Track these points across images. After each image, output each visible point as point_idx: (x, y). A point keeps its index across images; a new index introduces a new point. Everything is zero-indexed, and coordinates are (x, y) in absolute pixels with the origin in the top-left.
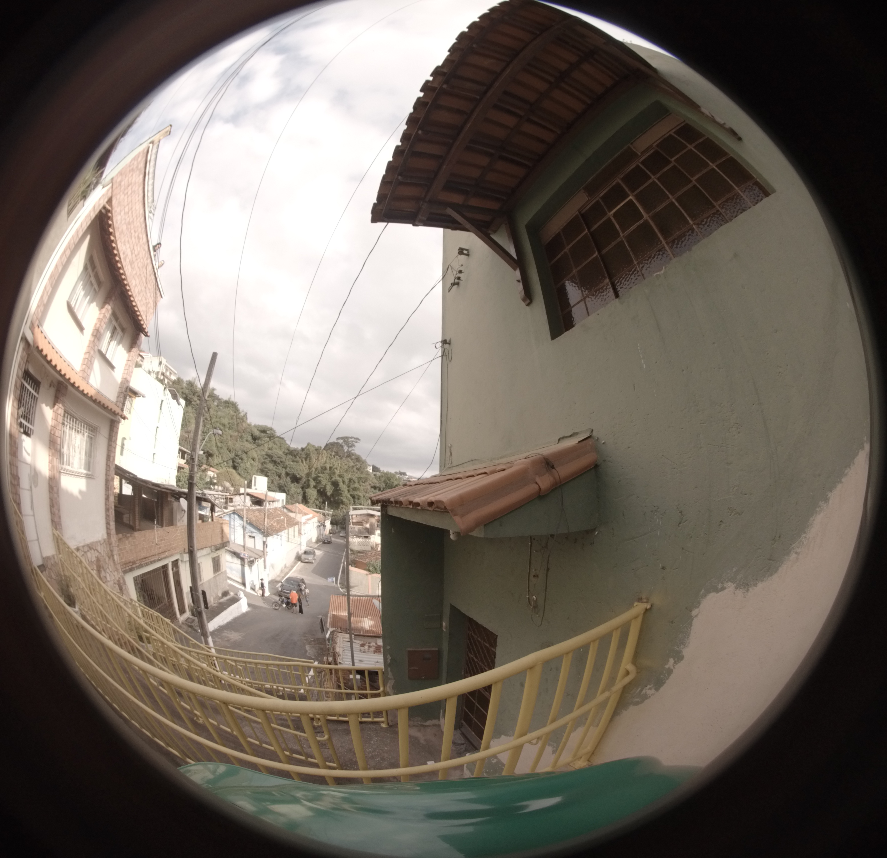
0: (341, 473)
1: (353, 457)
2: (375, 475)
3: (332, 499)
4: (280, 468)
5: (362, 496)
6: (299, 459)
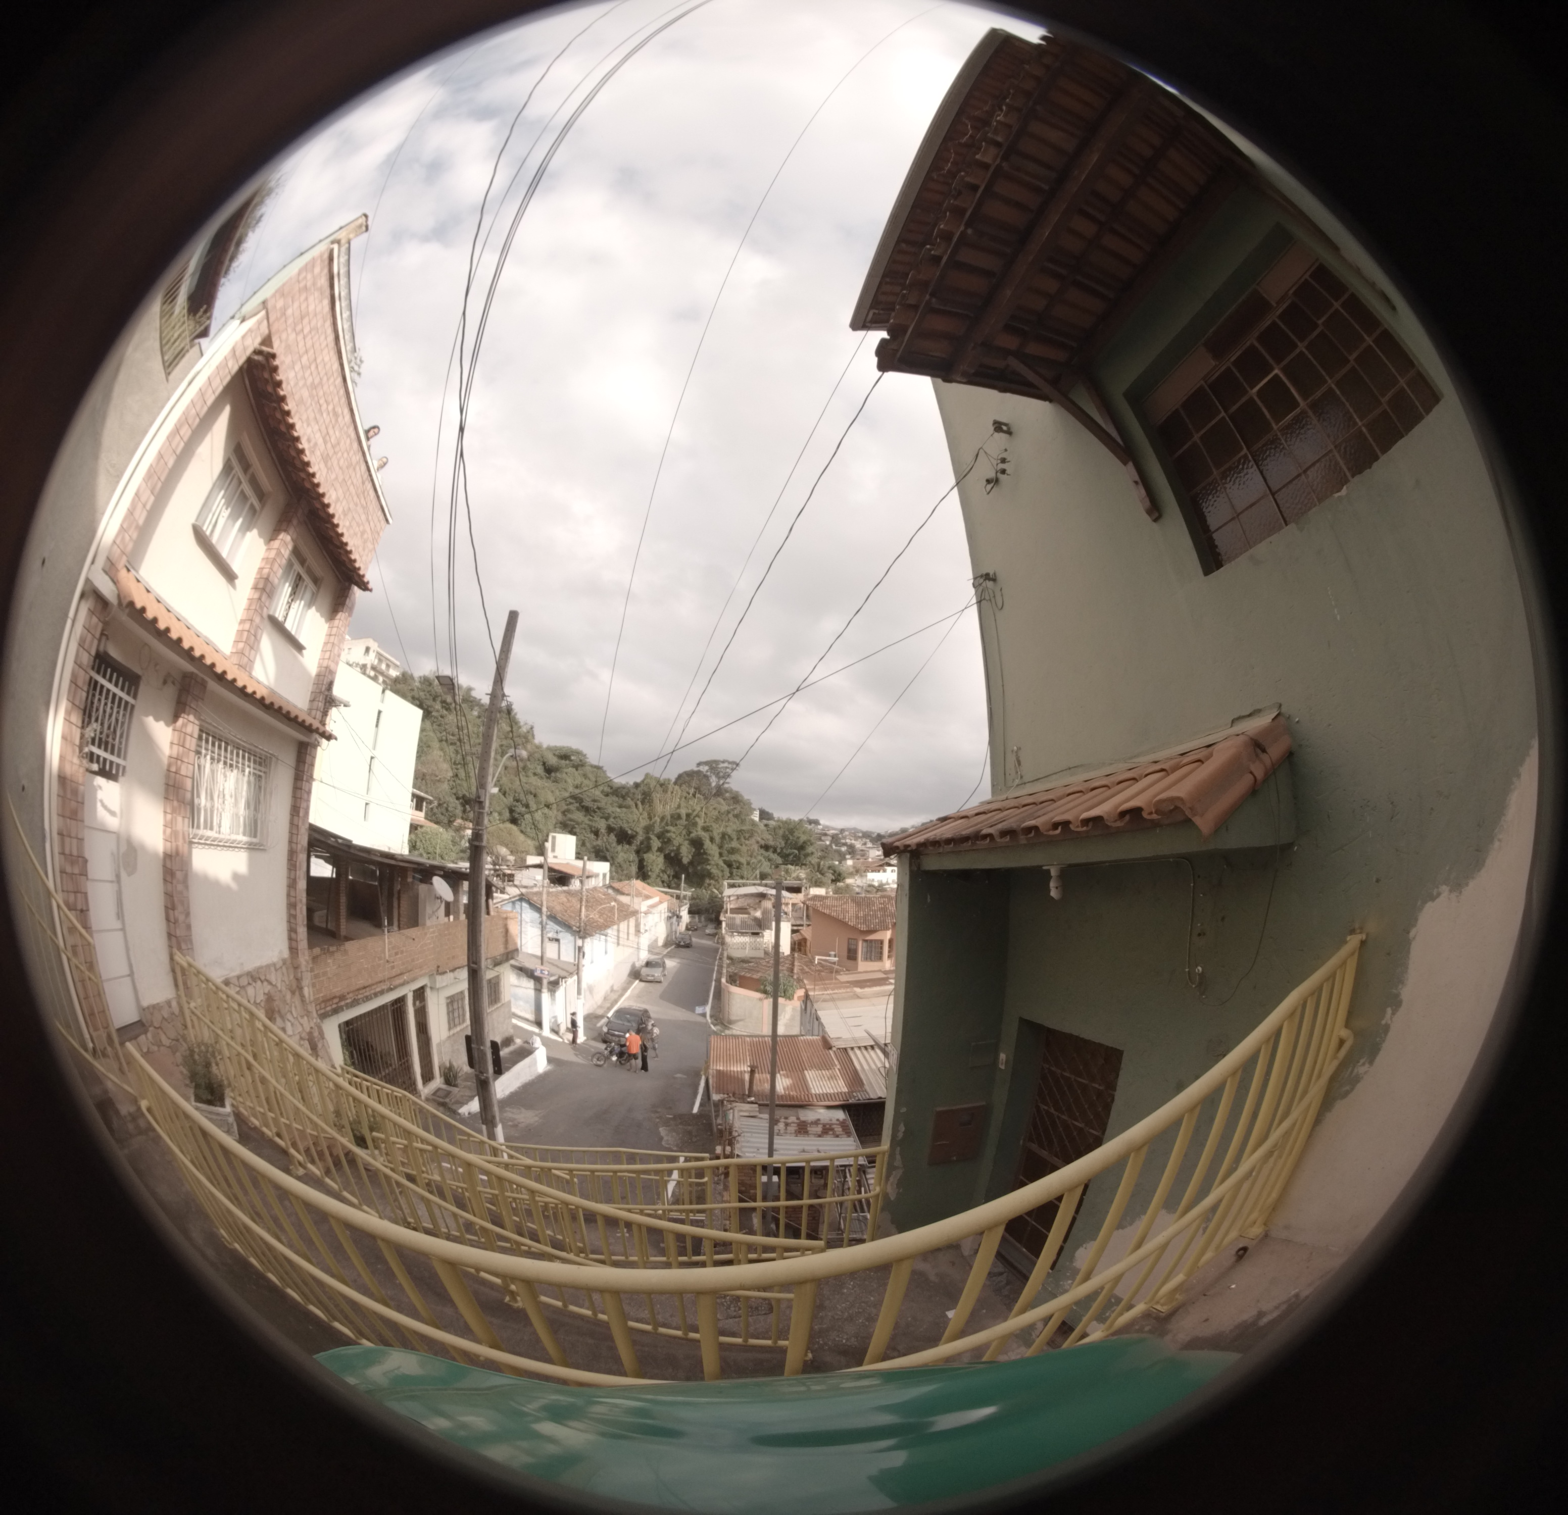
0: (708, 824)
1: (727, 795)
2: (766, 825)
3: (690, 870)
4: (596, 818)
5: (745, 863)
6: (632, 803)
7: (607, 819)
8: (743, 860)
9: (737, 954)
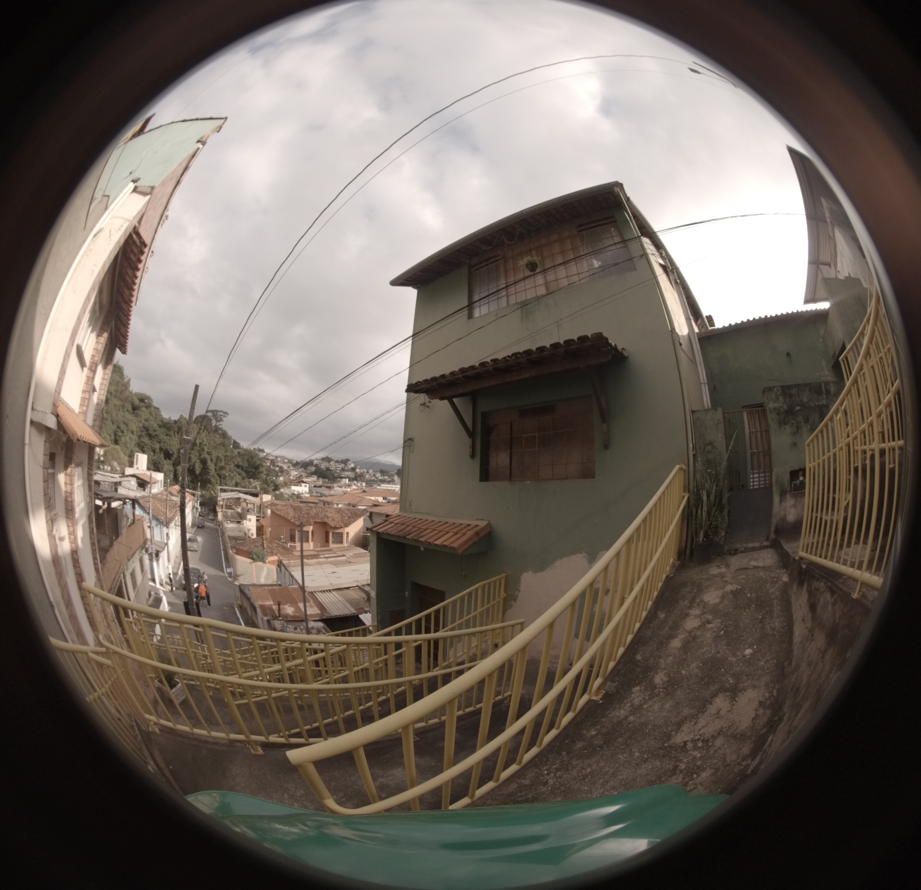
0: (210, 450)
3: (200, 478)
5: (228, 476)
6: (172, 433)
7: (160, 442)
8: (227, 474)
9: (232, 534)
